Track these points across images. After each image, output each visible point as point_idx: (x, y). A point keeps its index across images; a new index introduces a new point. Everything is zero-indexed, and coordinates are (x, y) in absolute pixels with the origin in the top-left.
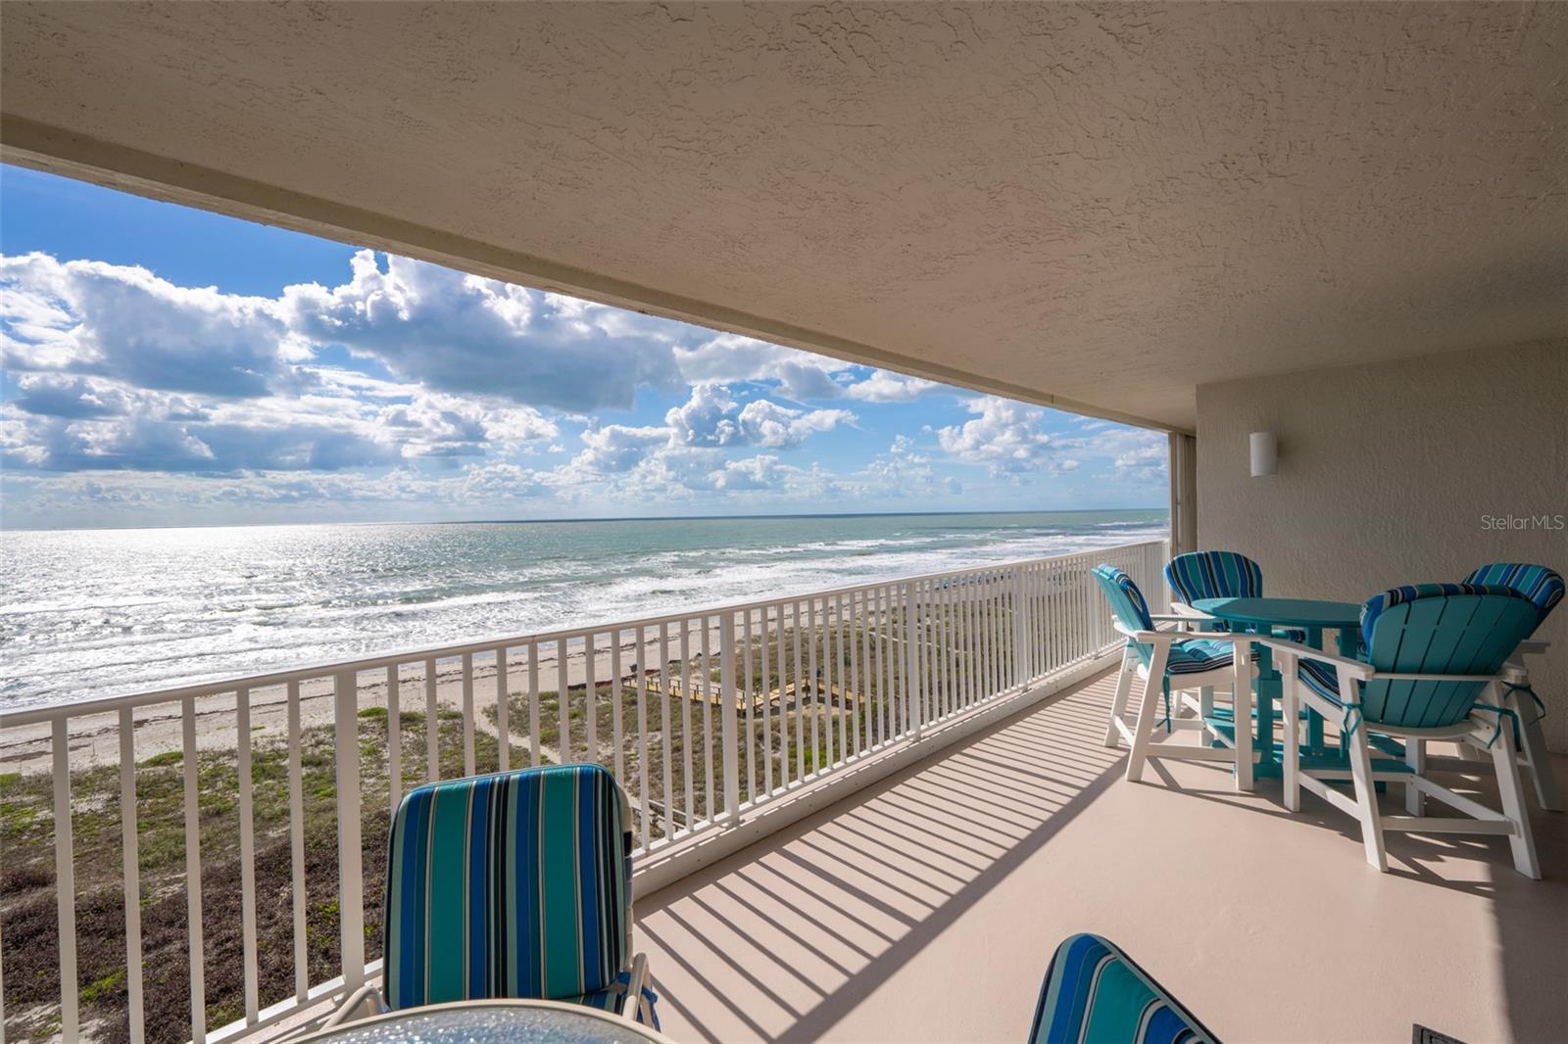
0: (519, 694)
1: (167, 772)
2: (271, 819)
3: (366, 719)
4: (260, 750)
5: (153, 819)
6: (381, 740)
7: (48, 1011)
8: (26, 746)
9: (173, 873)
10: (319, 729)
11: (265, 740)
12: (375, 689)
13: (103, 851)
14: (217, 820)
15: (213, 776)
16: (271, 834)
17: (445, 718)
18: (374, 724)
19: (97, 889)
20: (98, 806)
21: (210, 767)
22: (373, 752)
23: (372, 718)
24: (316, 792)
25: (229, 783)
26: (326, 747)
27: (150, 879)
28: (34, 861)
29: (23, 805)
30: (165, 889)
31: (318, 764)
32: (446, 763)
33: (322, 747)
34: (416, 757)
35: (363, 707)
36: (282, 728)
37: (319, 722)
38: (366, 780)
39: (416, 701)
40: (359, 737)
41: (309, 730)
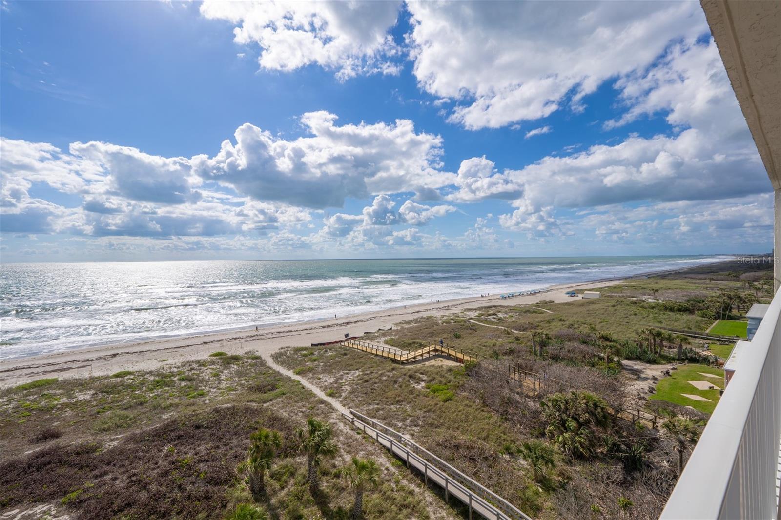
0: (289, 347)
1: (121, 381)
2: (165, 408)
3: (215, 358)
4: (165, 372)
5: (111, 405)
6: (221, 369)
7: (45, 509)
8: (64, 365)
9: (116, 435)
10: (193, 362)
11: (167, 366)
12: (221, 342)
13: (86, 421)
14: (140, 407)
15: (142, 384)
16: (164, 417)
17: (252, 359)
18: (219, 361)
19: (80, 441)
20: (88, 397)
21: (141, 379)
22: (216, 375)
23: (218, 357)
24: (188, 395)
25: (148, 388)
26: (195, 372)
27: (104, 437)
28: (55, 424)
29: (56, 395)
30: (110, 443)
31: (190, 380)
32: (251, 383)
33: (193, 371)
34: (236, 379)
35: (215, 351)
36: (176, 361)
37: (193, 358)
38: (212, 390)
39: (239, 349)
40: (211, 367)
41: (188, 362)
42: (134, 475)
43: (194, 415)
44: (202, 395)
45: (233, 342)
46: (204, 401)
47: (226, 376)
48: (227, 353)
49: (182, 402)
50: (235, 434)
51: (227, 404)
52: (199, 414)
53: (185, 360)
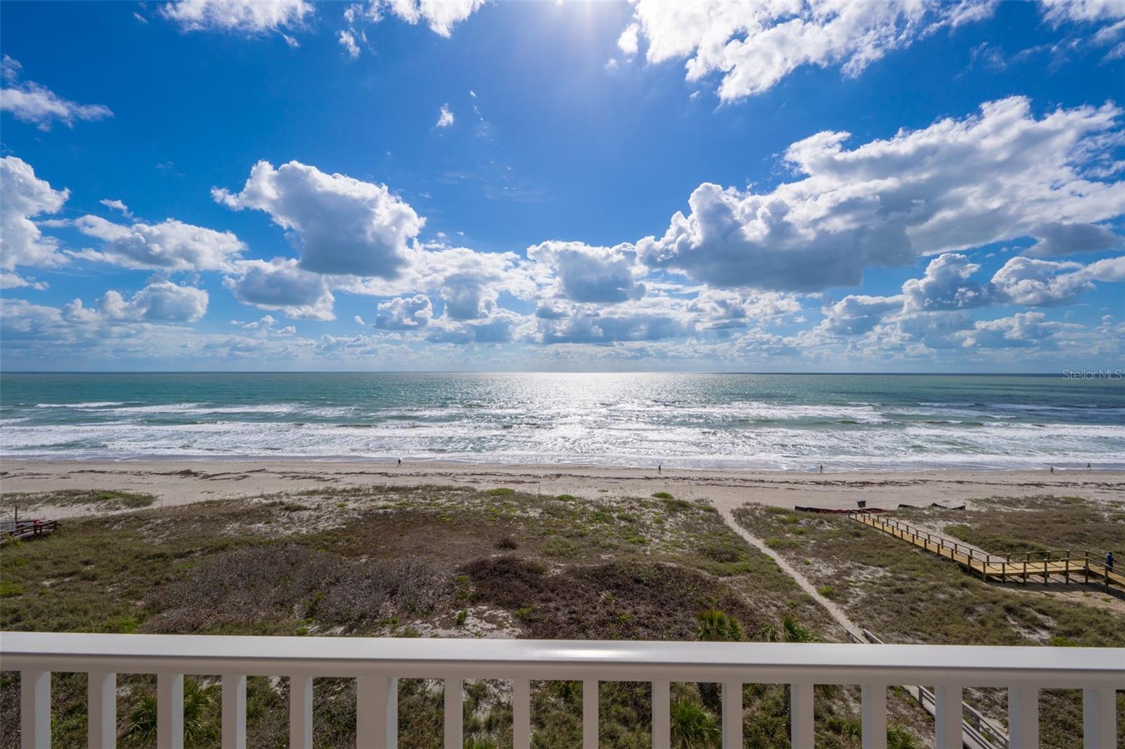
0: (759, 504)
1: (564, 505)
2: (603, 547)
3: (658, 499)
4: (604, 504)
5: (556, 529)
6: (665, 515)
7: (504, 615)
8: (519, 477)
9: (559, 562)
10: (633, 499)
11: (607, 498)
12: (667, 480)
13: (536, 540)
14: (580, 539)
15: (583, 514)
16: (603, 557)
17: (705, 510)
18: (662, 504)
19: (530, 558)
20: (537, 515)
21: (581, 507)
22: (659, 522)
23: (662, 499)
24: (627, 538)
25: (588, 519)
26: (635, 511)
27: (549, 561)
28: (512, 535)
29: (513, 506)
30: (554, 570)
31: (630, 521)
32: (702, 543)
34: (684, 533)
35: (659, 491)
36: (616, 494)
37: (634, 495)
38: (654, 540)
39: (689, 494)
40: (653, 510)
41: (628, 498)
42: (574, 612)
43: (633, 565)
44: (642, 542)
45: (681, 483)
46: (645, 551)
47: (671, 525)
48: (673, 495)
49: (622, 545)
50: (681, 605)
51: (671, 562)
52: (639, 565)
53: (626, 495)
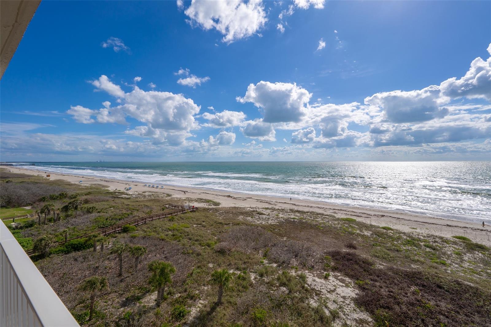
1: (386, 232)
2: (413, 261)
3: (458, 240)
4: (414, 236)
5: (381, 244)
6: (463, 251)
7: (349, 281)
8: (359, 214)
9: (382, 262)
10: (436, 236)
11: (416, 233)
13: (368, 247)
14: (397, 252)
15: (398, 239)
16: (412, 266)
18: (461, 243)
19: (364, 256)
20: (369, 235)
21: (398, 235)
22: (459, 254)
23: (461, 240)
24: (431, 259)
25: (402, 242)
26: (438, 244)
27: (376, 260)
28: (355, 242)
29: (355, 228)
30: (379, 265)
31: (434, 249)
33: (436, 244)
34: (481, 265)
35: (457, 235)
36: (423, 231)
37: (437, 234)
38: (454, 264)
39: (486, 240)
40: (453, 246)
41: (433, 235)
42: (392, 292)
43: (436, 276)
44: (444, 264)
45: (478, 233)
46: (446, 270)
47: (469, 258)
48: (471, 239)
49: (427, 262)
50: (479, 312)
51: (469, 282)
52: (441, 278)
53: (431, 233)
